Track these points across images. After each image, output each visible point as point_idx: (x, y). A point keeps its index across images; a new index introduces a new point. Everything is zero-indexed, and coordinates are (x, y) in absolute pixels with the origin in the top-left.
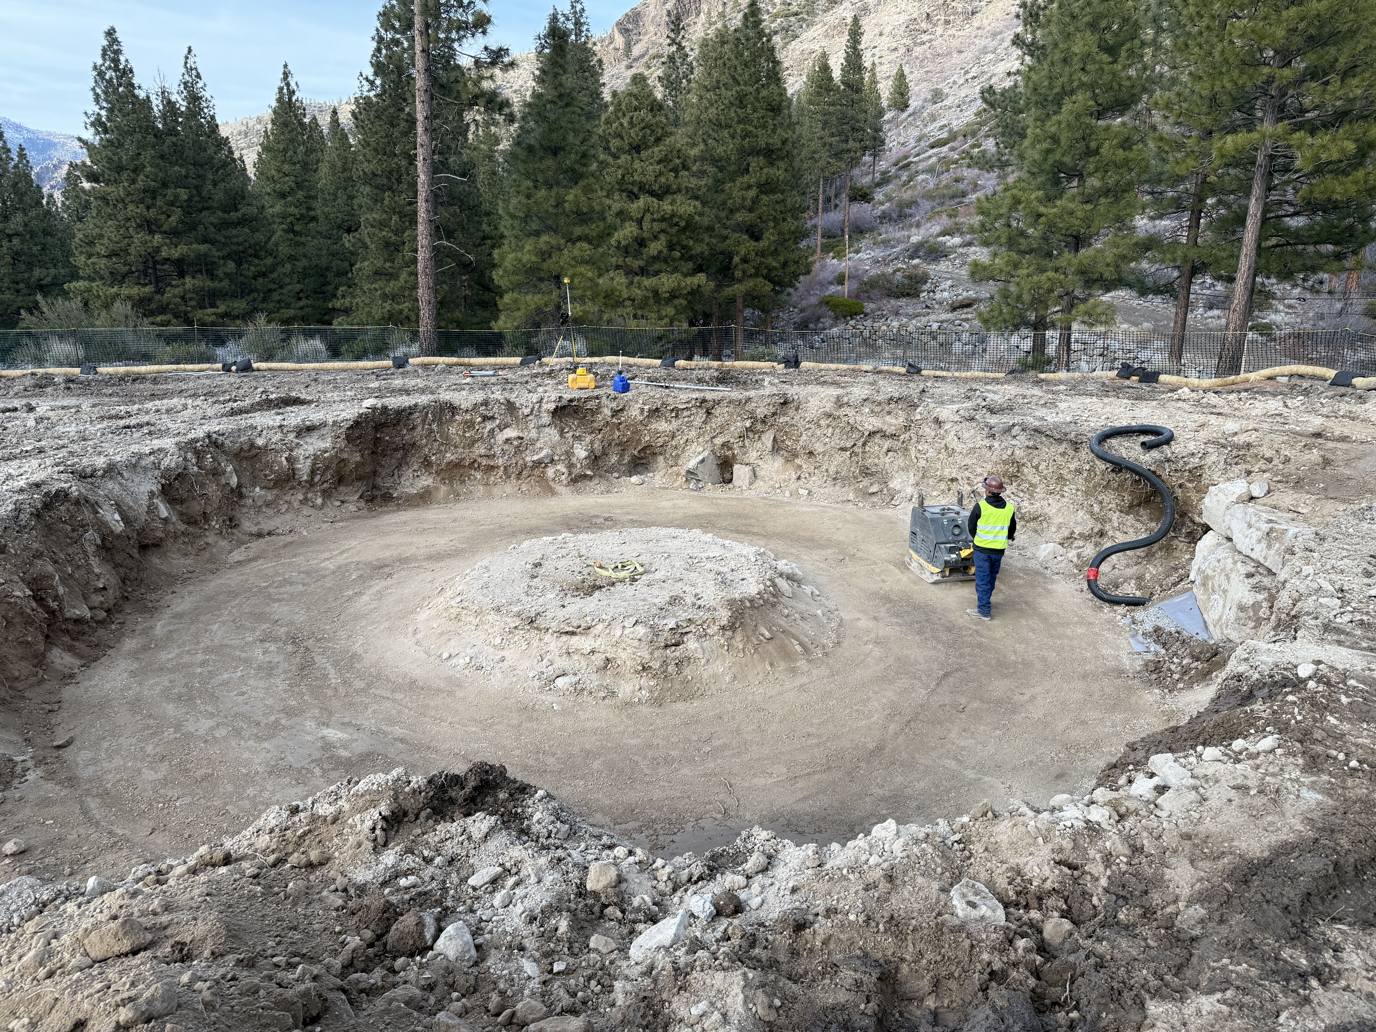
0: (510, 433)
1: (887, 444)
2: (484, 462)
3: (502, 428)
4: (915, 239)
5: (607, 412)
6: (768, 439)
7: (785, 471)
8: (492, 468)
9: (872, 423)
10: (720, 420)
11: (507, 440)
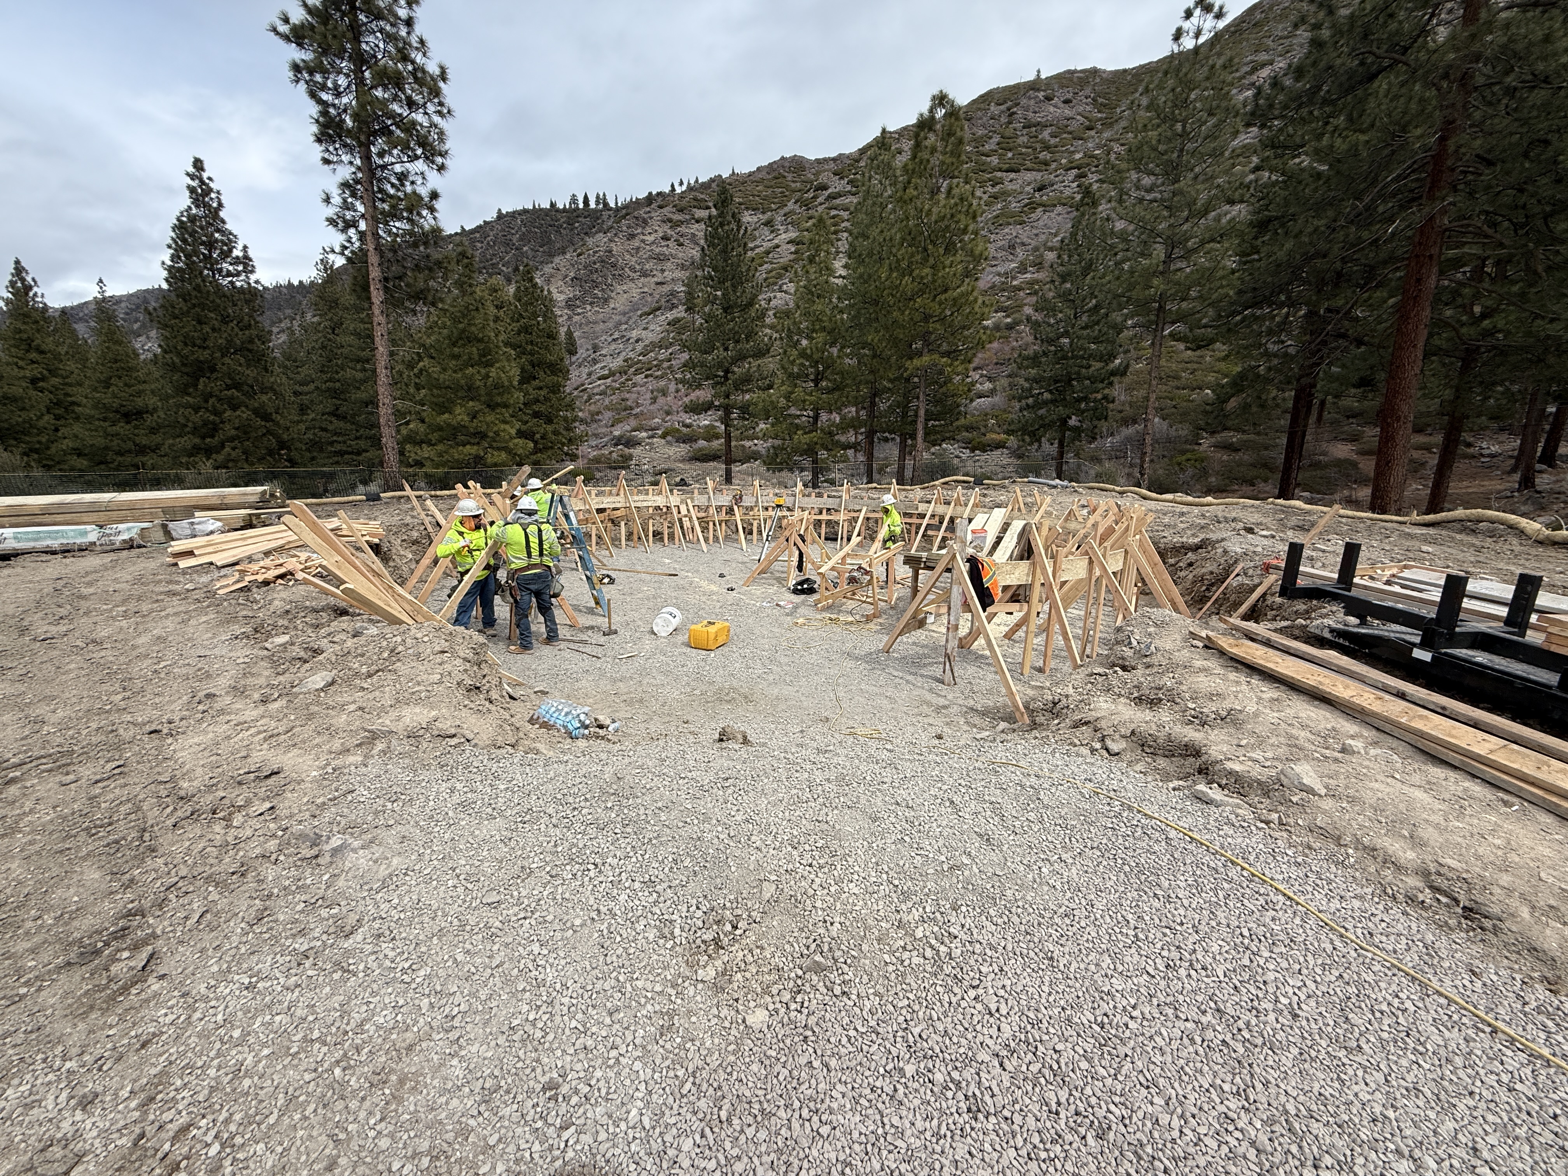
4: (617, 433)
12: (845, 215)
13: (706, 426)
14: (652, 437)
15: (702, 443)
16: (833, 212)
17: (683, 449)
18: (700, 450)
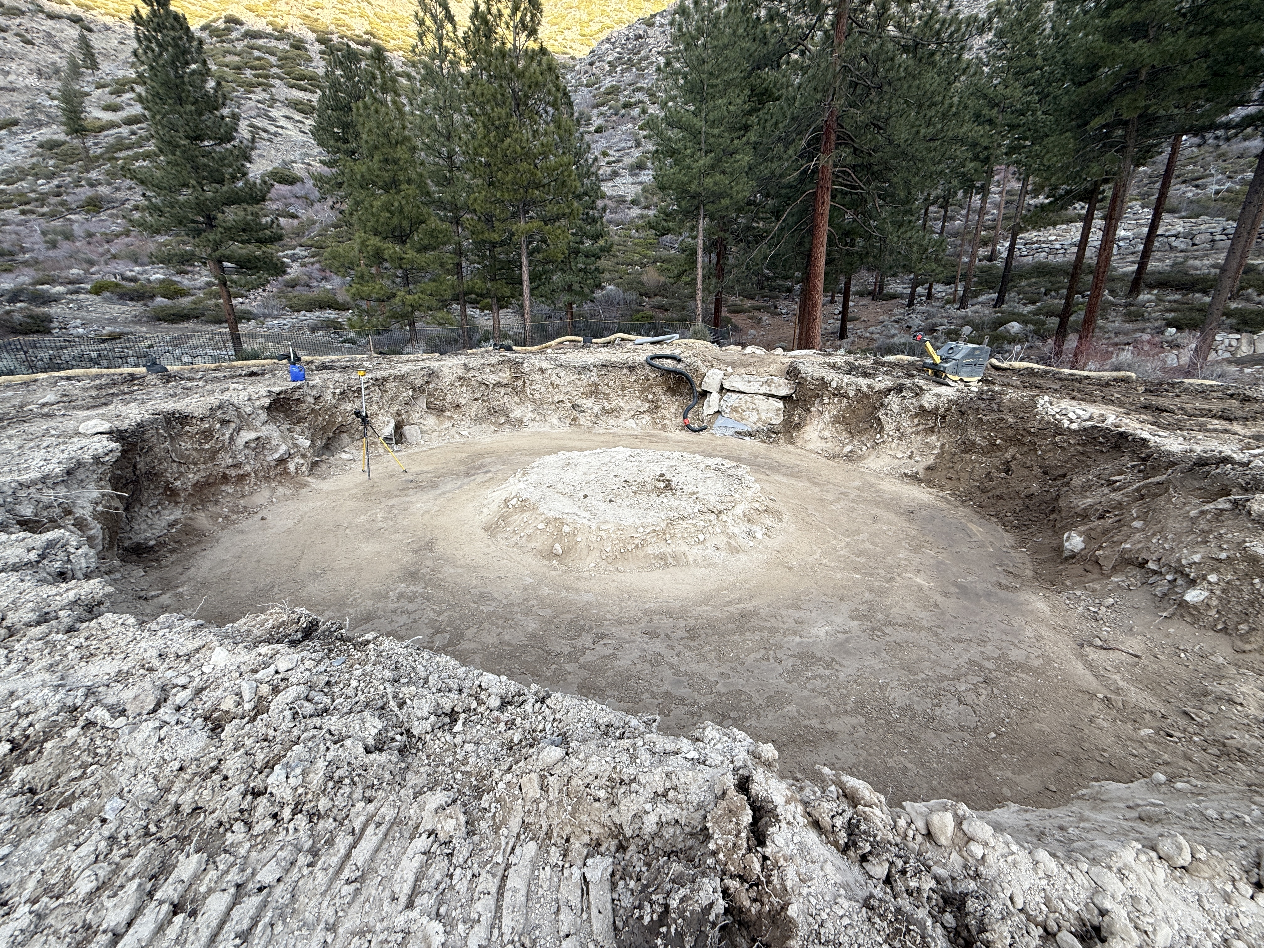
0: (247, 435)
1: (503, 391)
2: (233, 473)
3: (238, 430)
5: (311, 400)
6: (422, 402)
7: (441, 424)
8: (242, 478)
9: (492, 379)
10: (390, 393)
11: (247, 445)
12: (273, 59)
13: (161, 282)
14: (77, 292)
15: (160, 300)
16: (256, 53)
17: (132, 309)
18: (163, 308)
